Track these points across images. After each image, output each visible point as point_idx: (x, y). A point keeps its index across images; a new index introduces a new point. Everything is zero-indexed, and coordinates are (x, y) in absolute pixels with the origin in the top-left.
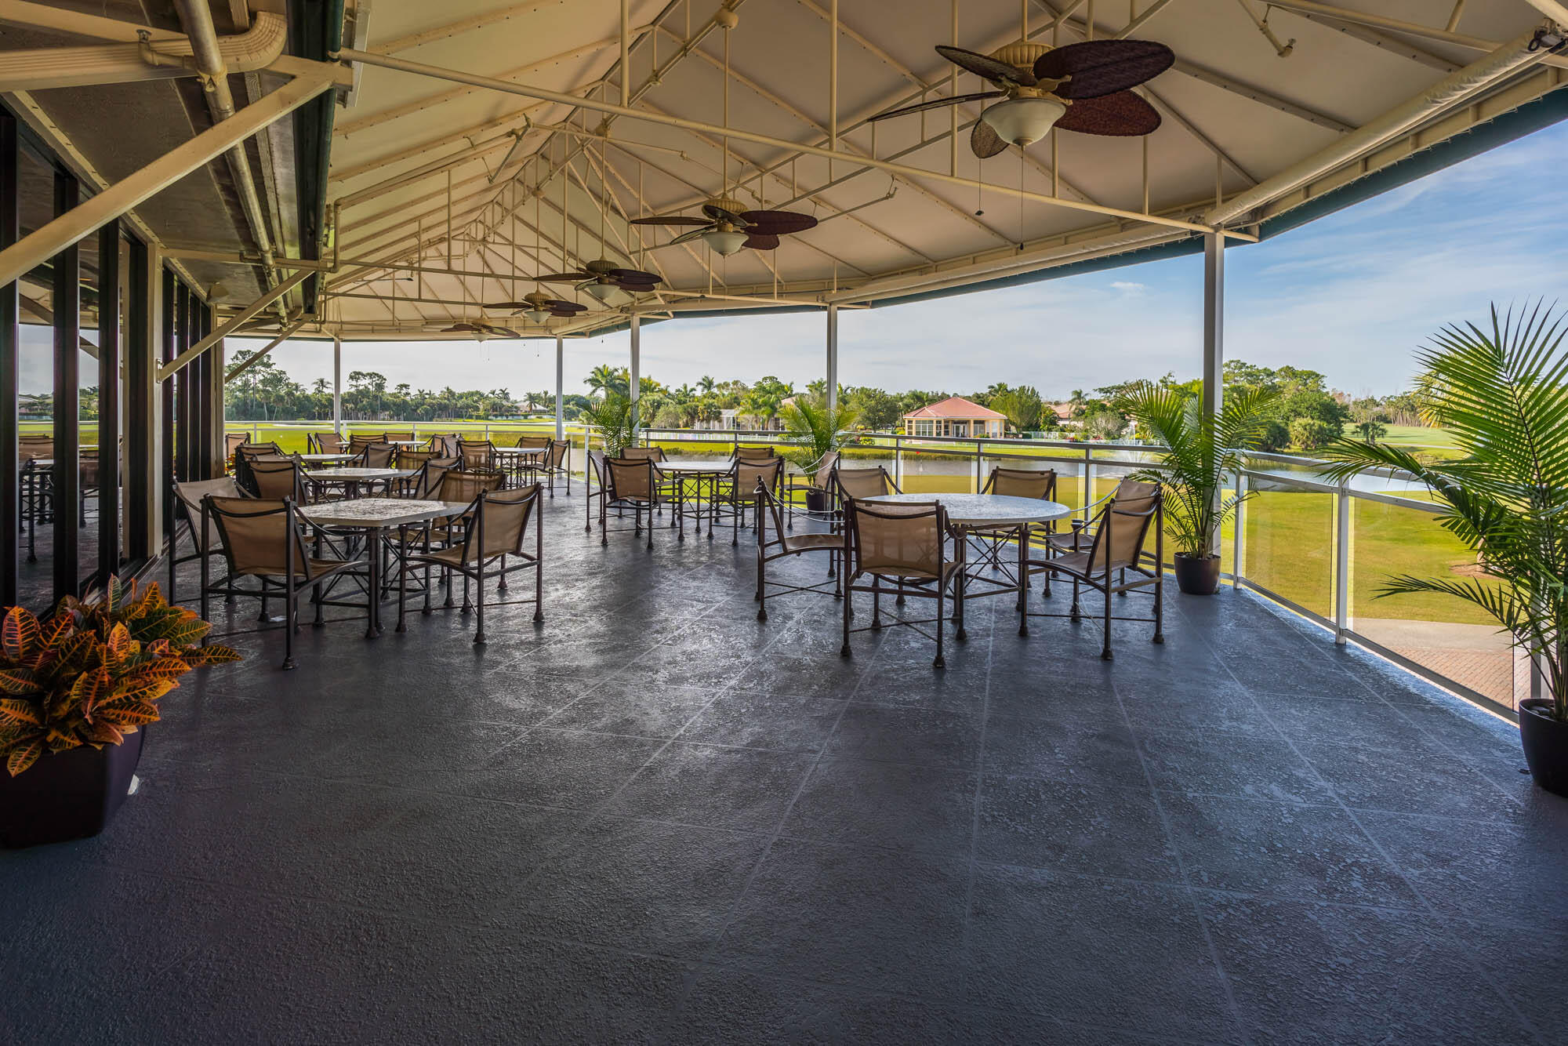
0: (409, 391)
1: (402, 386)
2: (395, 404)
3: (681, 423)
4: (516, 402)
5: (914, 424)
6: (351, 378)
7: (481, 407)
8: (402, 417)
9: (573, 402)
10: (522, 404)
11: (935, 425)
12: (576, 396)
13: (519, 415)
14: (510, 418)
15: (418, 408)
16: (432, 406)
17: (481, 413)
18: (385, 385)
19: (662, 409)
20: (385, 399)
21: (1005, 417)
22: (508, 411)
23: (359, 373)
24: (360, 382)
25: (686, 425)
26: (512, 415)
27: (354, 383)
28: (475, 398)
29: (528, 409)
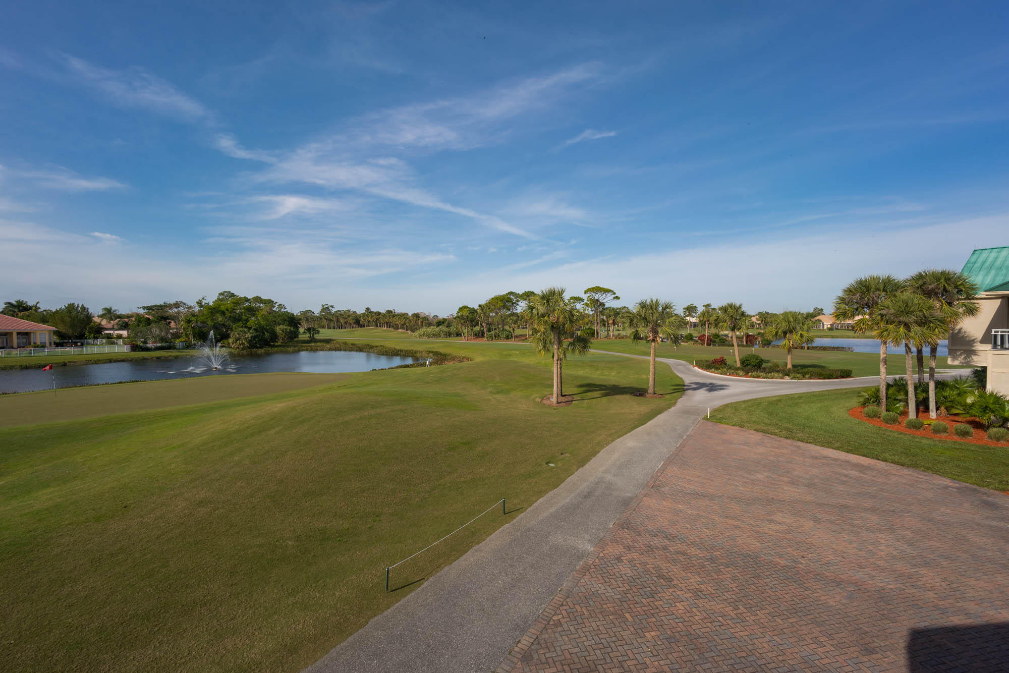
21: (54, 329)
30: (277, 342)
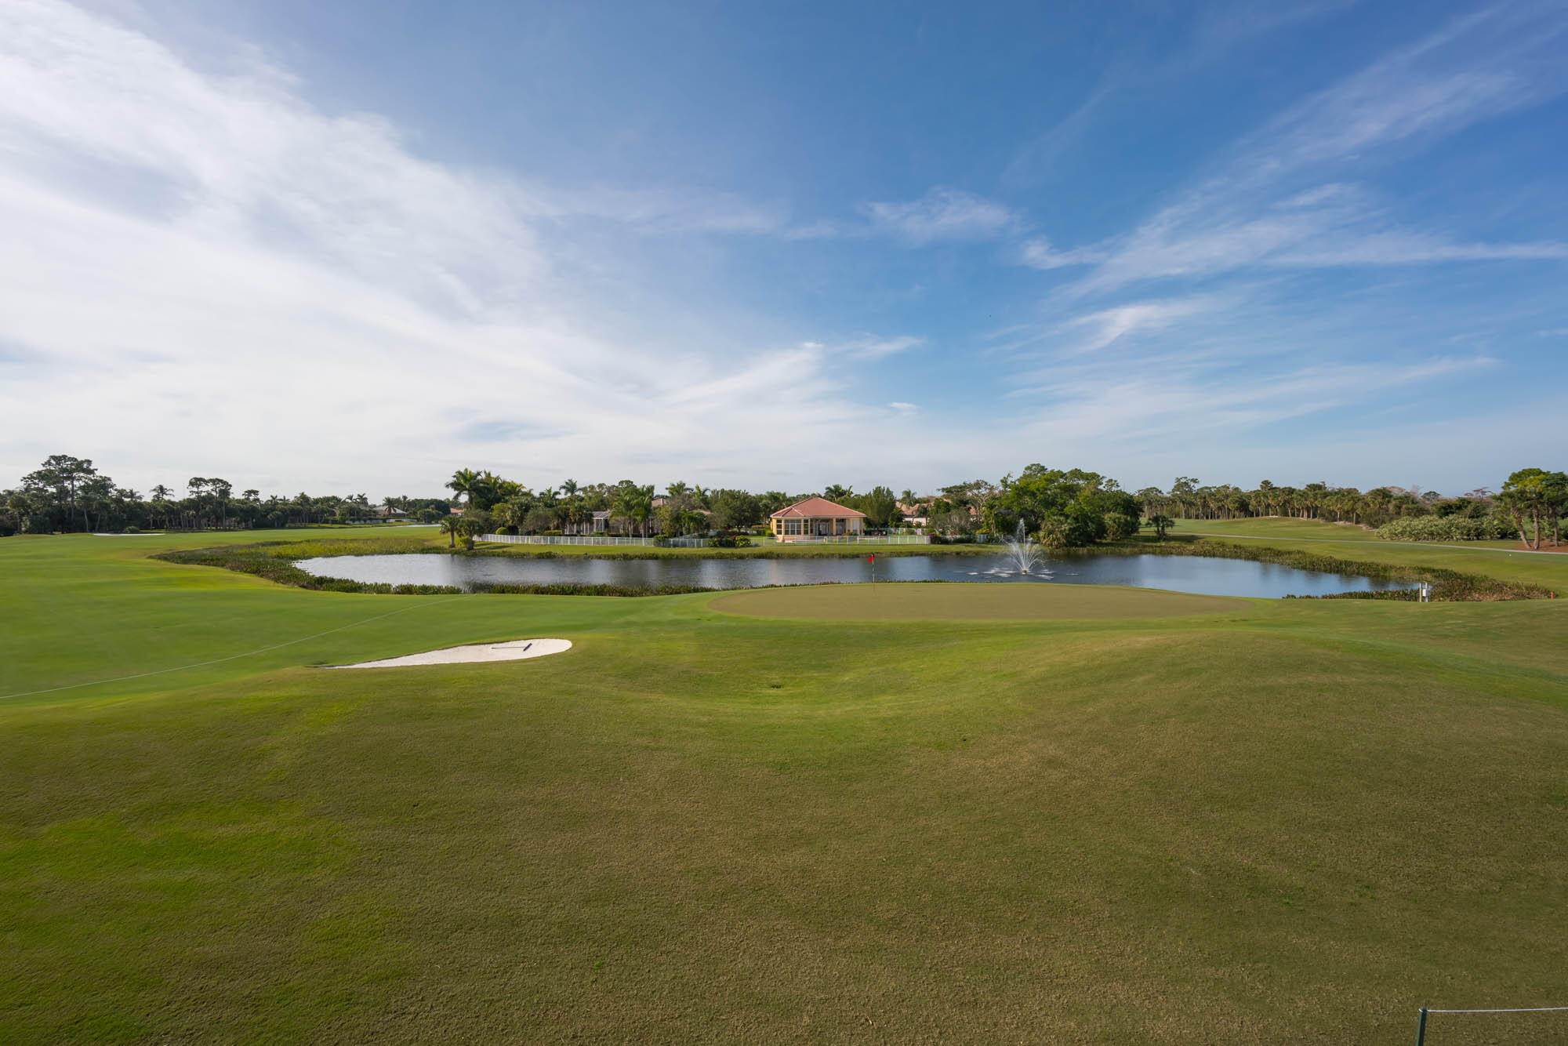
0: (258, 497)
1: (250, 492)
2: (242, 510)
3: (551, 525)
4: (375, 506)
5: (783, 524)
6: (191, 484)
7: (338, 512)
8: (250, 523)
9: (433, 506)
10: (381, 508)
11: (802, 523)
12: (436, 500)
13: (377, 519)
14: (368, 522)
15: (268, 514)
16: (283, 511)
17: (338, 517)
18: (231, 491)
19: (530, 512)
20: (231, 505)
21: (864, 515)
22: (366, 515)
23: (201, 479)
24: (201, 488)
25: (557, 527)
26: (370, 519)
27: (195, 489)
28: (332, 503)
29: (387, 513)
30: (1105, 538)
